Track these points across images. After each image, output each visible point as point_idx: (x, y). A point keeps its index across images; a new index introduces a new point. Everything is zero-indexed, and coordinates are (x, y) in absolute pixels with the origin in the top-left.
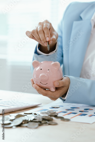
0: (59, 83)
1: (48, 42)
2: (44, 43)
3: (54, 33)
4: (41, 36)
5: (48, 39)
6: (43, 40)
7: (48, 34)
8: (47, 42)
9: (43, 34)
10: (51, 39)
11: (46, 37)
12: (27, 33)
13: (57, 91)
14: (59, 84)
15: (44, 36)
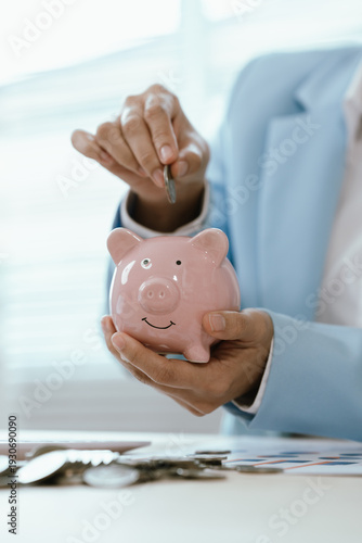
0: (226, 320)
1: (170, 166)
2: (152, 172)
3: (191, 135)
4: (138, 145)
5: (165, 155)
6: (147, 161)
7: (167, 133)
8: (162, 166)
9: (144, 137)
10: (182, 155)
11: (158, 145)
12: (78, 138)
13: (216, 365)
14: (227, 324)
15: (149, 145)
